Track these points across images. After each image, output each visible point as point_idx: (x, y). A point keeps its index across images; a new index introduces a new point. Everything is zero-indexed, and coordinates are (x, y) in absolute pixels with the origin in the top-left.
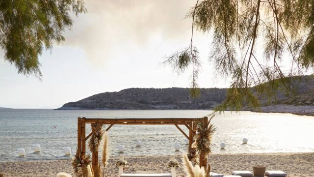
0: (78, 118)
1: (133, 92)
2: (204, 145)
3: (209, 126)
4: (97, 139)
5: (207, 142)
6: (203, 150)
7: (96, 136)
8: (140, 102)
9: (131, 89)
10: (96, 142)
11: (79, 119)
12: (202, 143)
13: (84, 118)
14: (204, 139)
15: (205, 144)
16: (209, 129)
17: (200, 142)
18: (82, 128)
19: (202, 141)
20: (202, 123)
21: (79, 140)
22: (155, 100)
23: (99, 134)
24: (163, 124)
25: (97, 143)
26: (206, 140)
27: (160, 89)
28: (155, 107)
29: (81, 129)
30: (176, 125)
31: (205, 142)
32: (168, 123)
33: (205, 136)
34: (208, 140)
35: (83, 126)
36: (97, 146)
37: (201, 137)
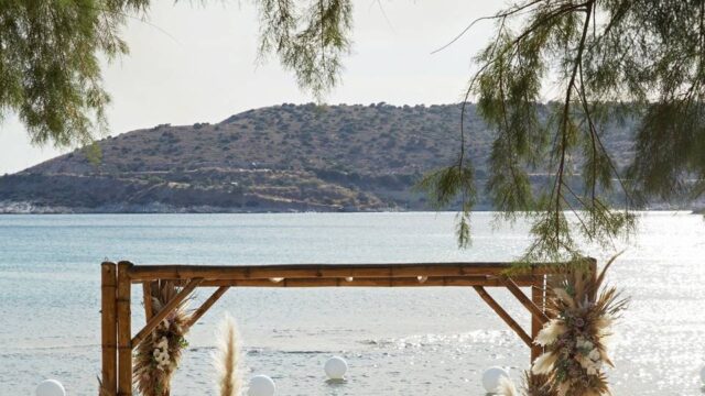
0: (103, 264)
1: (285, 127)
2: (578, 366)
3: (600, 293)
4: (164, 343)
5: (594, 353)
6: (576, 385)
7: (161, 333)
8: (322, 175)
9: (276, 109)
10: (162, 357)
11: (108, 268)
12: (571, 356)
13: (126, 265)
14: (581, 342)
15: (586, 363)
16: (601, 304)
17: (566, 352)
18: (117, 301)
19: (575, 349)
20: (573, 282)
21: (108, 346)
22: (394, 165)
23: (173, 327)
24: (426, 284)
25: (167, 362)
26: (588, 344)
27: (420, 108)
28: (396, 194)
29: (115, 308)
30: (480, 289)
31: (585, 352)
32: (445, 281)
33: (582, 329)
34: (598, 346)
35: (120, 293)
36: (168, 372)
37: (571, 335)
